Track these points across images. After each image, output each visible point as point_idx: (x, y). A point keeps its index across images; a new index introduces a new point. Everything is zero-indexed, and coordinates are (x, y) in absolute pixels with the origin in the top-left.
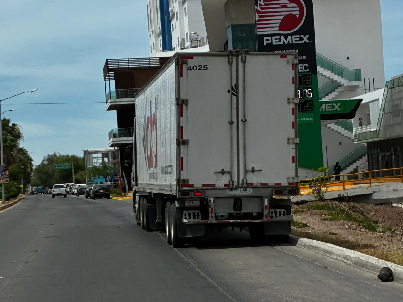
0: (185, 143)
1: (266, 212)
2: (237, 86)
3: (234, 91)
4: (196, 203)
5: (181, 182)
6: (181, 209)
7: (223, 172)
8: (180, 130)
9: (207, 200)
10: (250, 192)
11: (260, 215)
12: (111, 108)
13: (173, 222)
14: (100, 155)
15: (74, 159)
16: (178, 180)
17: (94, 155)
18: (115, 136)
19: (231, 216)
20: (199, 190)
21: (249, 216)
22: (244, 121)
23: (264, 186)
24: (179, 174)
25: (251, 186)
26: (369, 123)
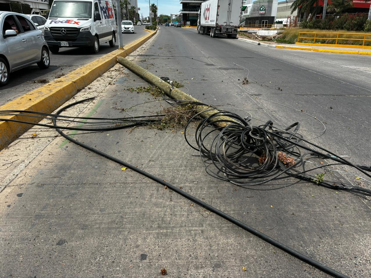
0: (218, 15)
1: (233, 32)
2: (230, 3)
3: (229, 4)
4: (219, 29)
5: (217, 24)
6: (215, 30)
7: (225, 22)
8: (218, 12)
9: (221, 28)
10: (230, 27)
11: (231, 32)
12: (181, 3)
13: (213, 32)
14: (175, 16)
15: (167, 16)
16: (216, 23)
17: (173, 16)
18: (182, 11)
19: (226, 32)
20: (220, 26)
21: (229, 32)
22: (231, 11)
23: (233, 26)
24: (216, 22)
25: (230, 26)
26: (247, 13)
